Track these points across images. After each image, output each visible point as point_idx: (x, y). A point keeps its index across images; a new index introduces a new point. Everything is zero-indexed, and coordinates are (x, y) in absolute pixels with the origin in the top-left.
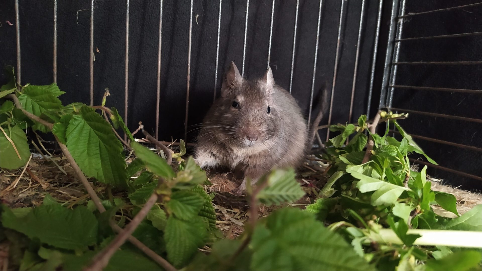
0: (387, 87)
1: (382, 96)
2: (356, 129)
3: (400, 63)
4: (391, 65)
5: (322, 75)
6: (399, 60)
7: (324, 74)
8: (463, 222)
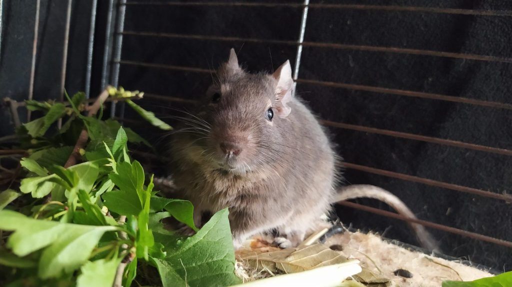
0: (112, 63)
1: (105, 73)
2: (68, 111)
3: (125, 33)
4: (115, 34)
5: (19, 38)
6: (125, 29)
7: (22, 37)
8: (202, 238)
